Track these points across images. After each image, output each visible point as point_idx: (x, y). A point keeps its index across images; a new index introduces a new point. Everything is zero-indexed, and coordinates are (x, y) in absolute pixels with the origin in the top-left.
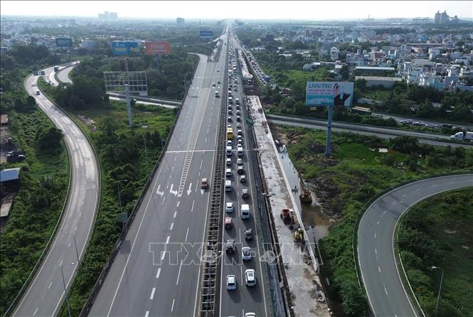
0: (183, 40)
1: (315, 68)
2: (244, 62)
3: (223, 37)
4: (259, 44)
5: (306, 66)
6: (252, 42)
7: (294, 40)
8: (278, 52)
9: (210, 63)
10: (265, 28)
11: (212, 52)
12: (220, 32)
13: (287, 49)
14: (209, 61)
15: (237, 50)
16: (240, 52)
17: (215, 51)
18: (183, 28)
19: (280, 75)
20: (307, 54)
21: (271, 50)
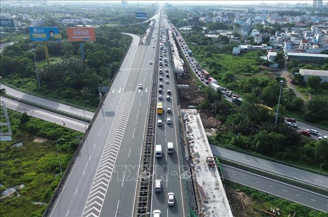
0: (123, 19)
1: (243, 52)
2: (175, 45)
3: (156, 17)
4: (185, 24)
5: (236, 50)
6: (179, 22)
7: (214, 21)
8: (203, 32)
9: (141, 46)
10: (188, 9)
11: (145, 32)
12: (153, 13)
13: (210, 29)
14: (141, 43)
15: (167, 30)
16: (170, 32)
17: (148, 31)
18: (126, 9)
19: (214, 64)
20: (230, 35)
21: (198, 31)
